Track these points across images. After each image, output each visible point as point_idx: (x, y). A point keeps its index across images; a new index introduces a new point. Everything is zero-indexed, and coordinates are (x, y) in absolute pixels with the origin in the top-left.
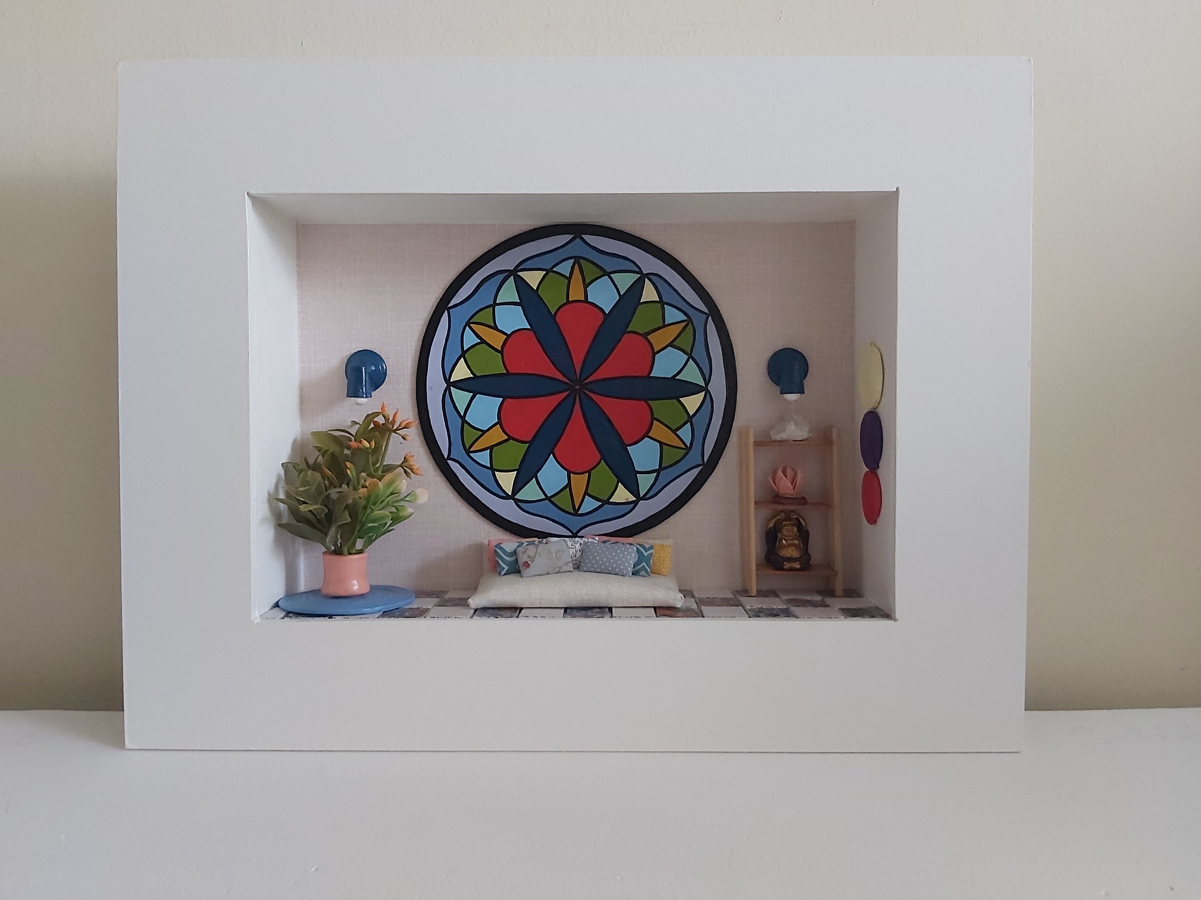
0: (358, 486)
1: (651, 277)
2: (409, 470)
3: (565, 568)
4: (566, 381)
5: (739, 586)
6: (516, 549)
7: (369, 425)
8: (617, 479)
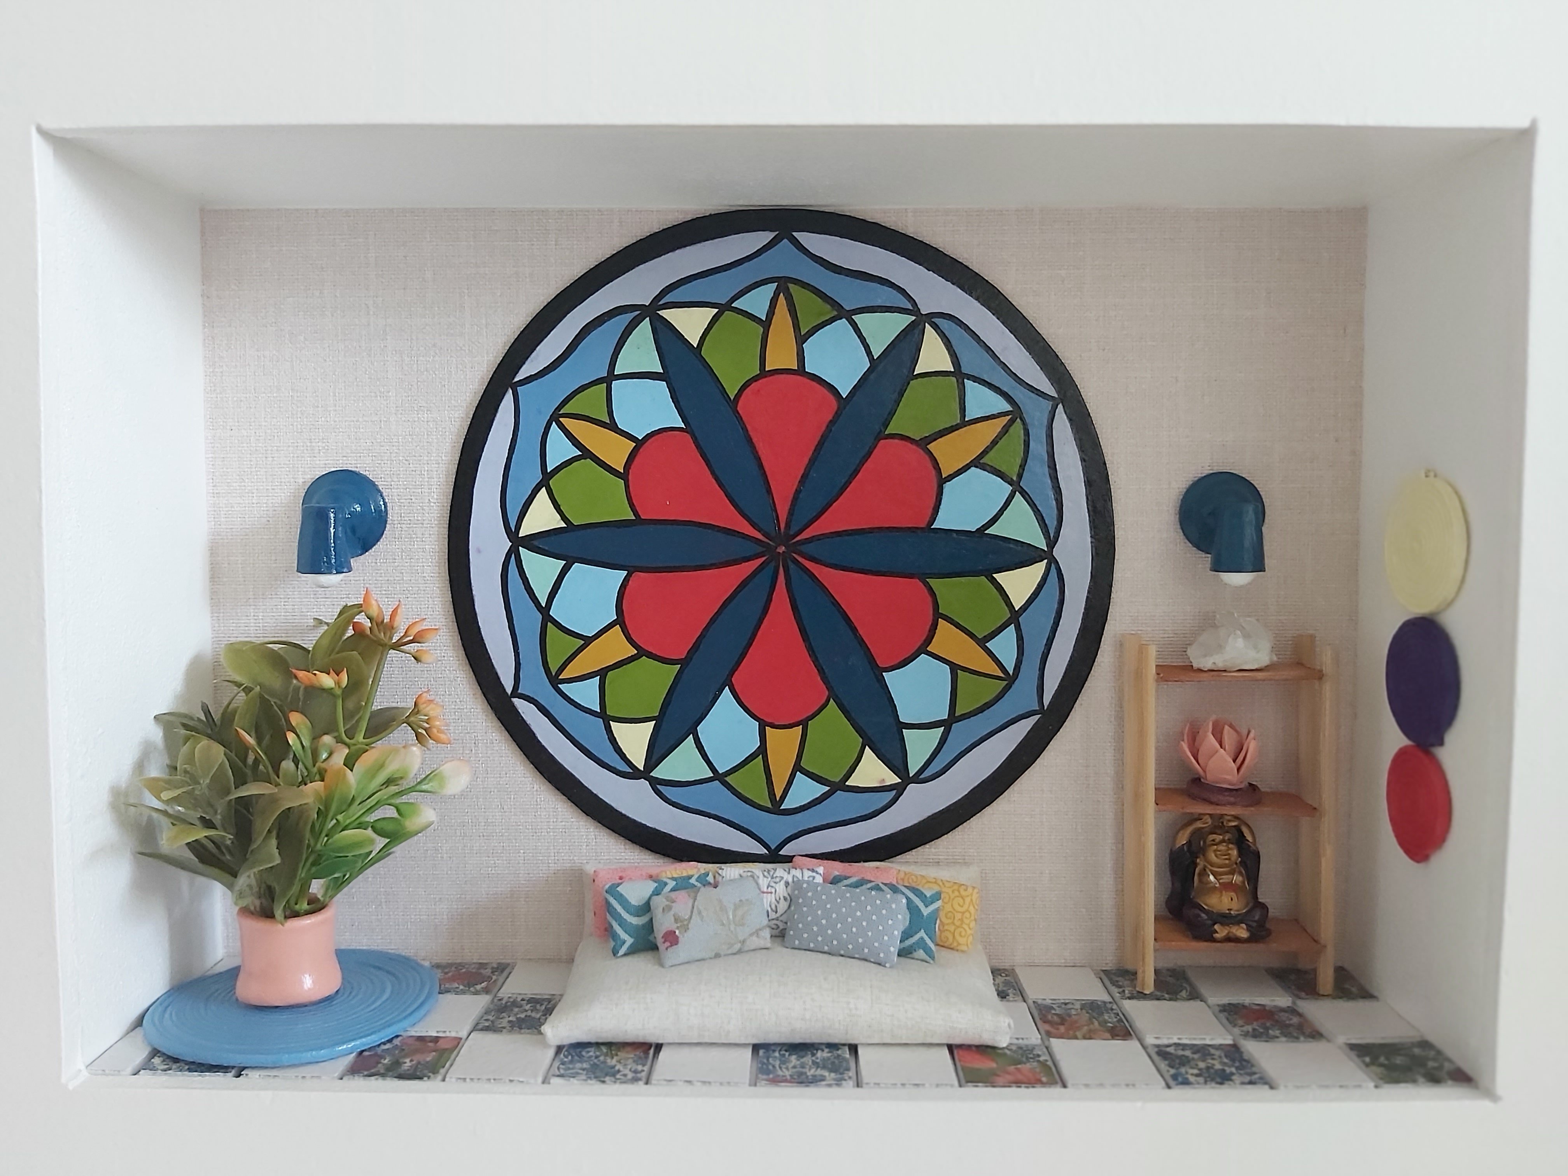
1: (935, 320)
2: (424, 731)
3: (754, 942)
4: (760, 536)
5: (1109, 961)
6: (650, 898)
7: (345, 630)
8: (861, 740)
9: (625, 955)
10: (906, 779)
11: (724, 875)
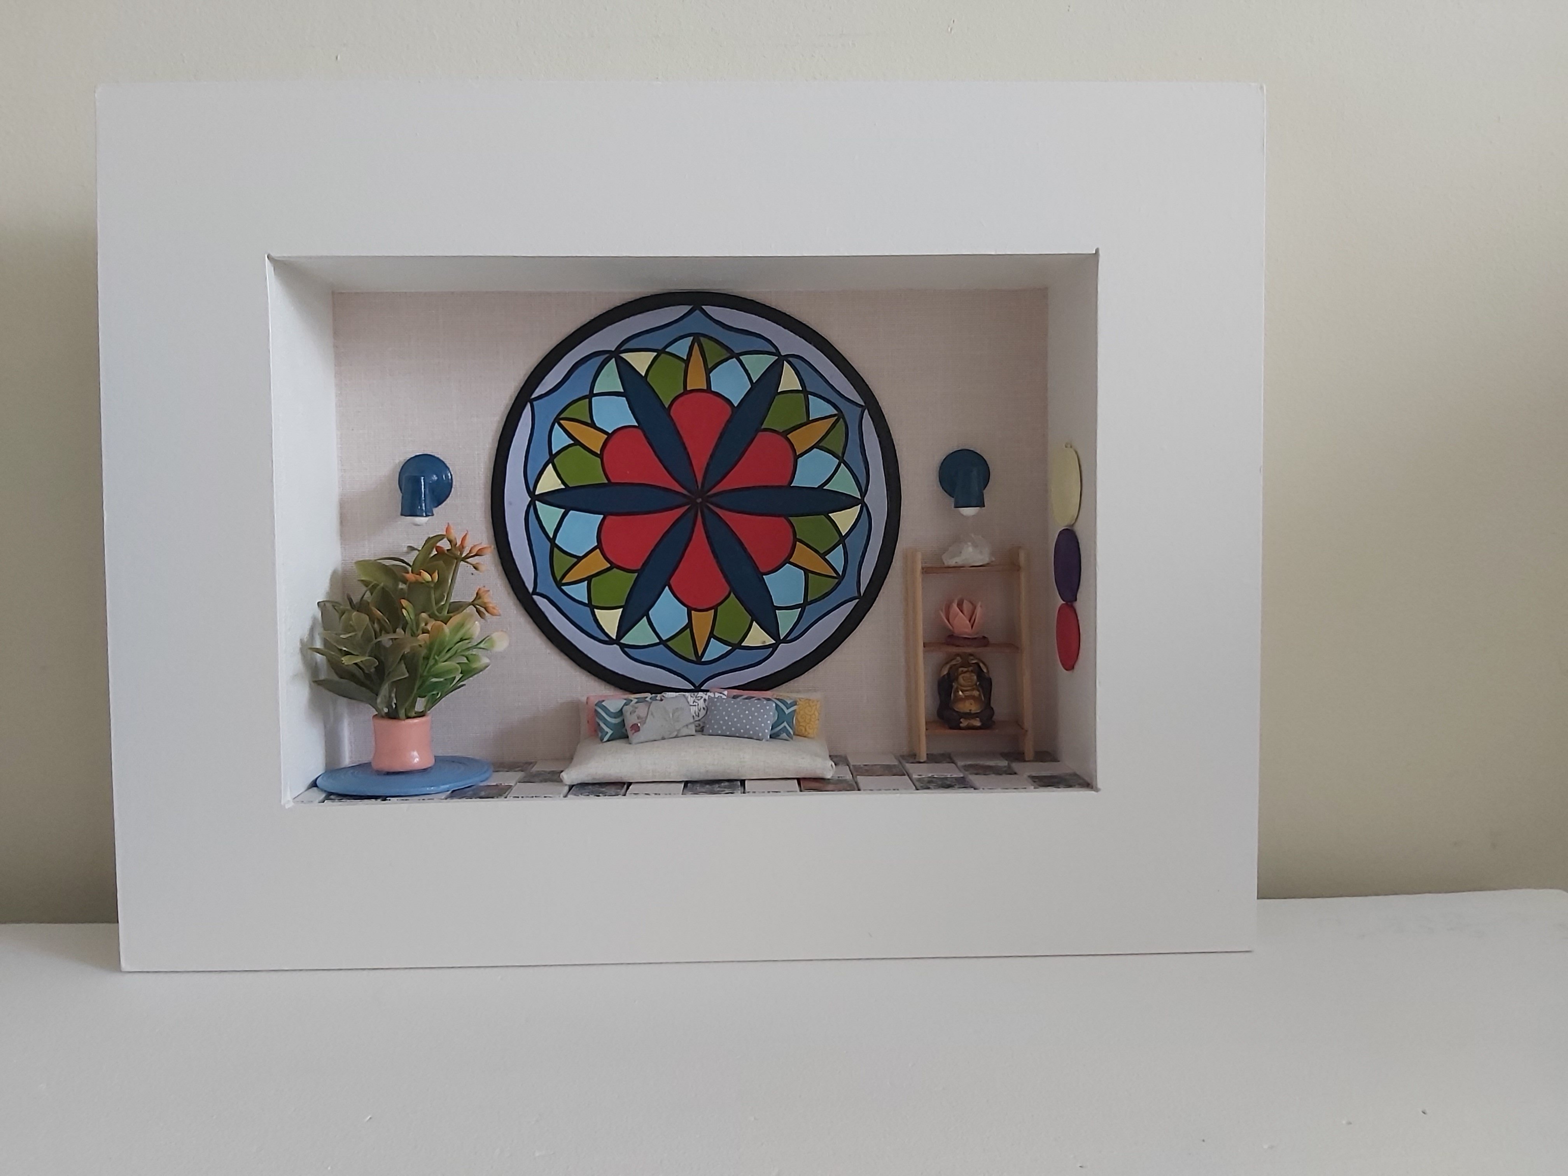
0: (417, 630)
1: (791, 359)
2: (482, 609)
3: (685, 731)
4: (685, 492)
5: (905, 750)
6: (622, 709)
7: (430, 551)
8: (750, 617)
9: (608, 741)
10: (779, 641)
11: (667, 697)
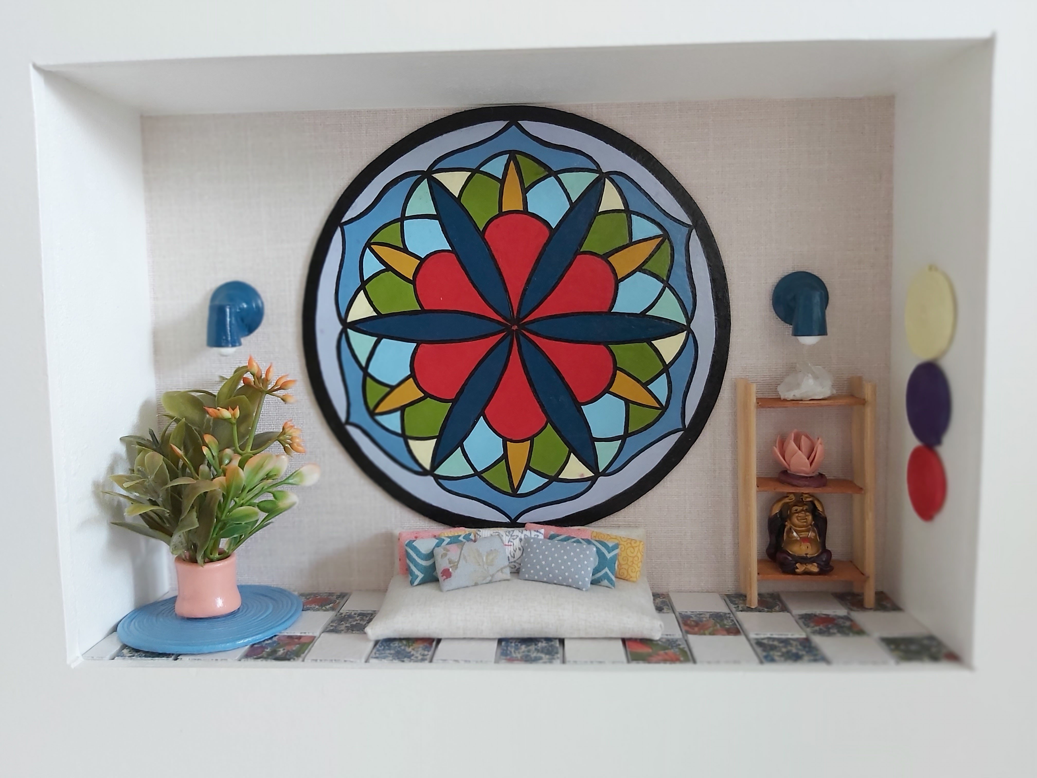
1: (613, 176)
2: (288, 446)
3: (500, 576)
4: (501, 319)
5: (730, 588)
6: (434, 548)
7: (238, 383)
8: (568, 449)
9: (418, 585)
10: (597, 474)
11: (481, 535)
